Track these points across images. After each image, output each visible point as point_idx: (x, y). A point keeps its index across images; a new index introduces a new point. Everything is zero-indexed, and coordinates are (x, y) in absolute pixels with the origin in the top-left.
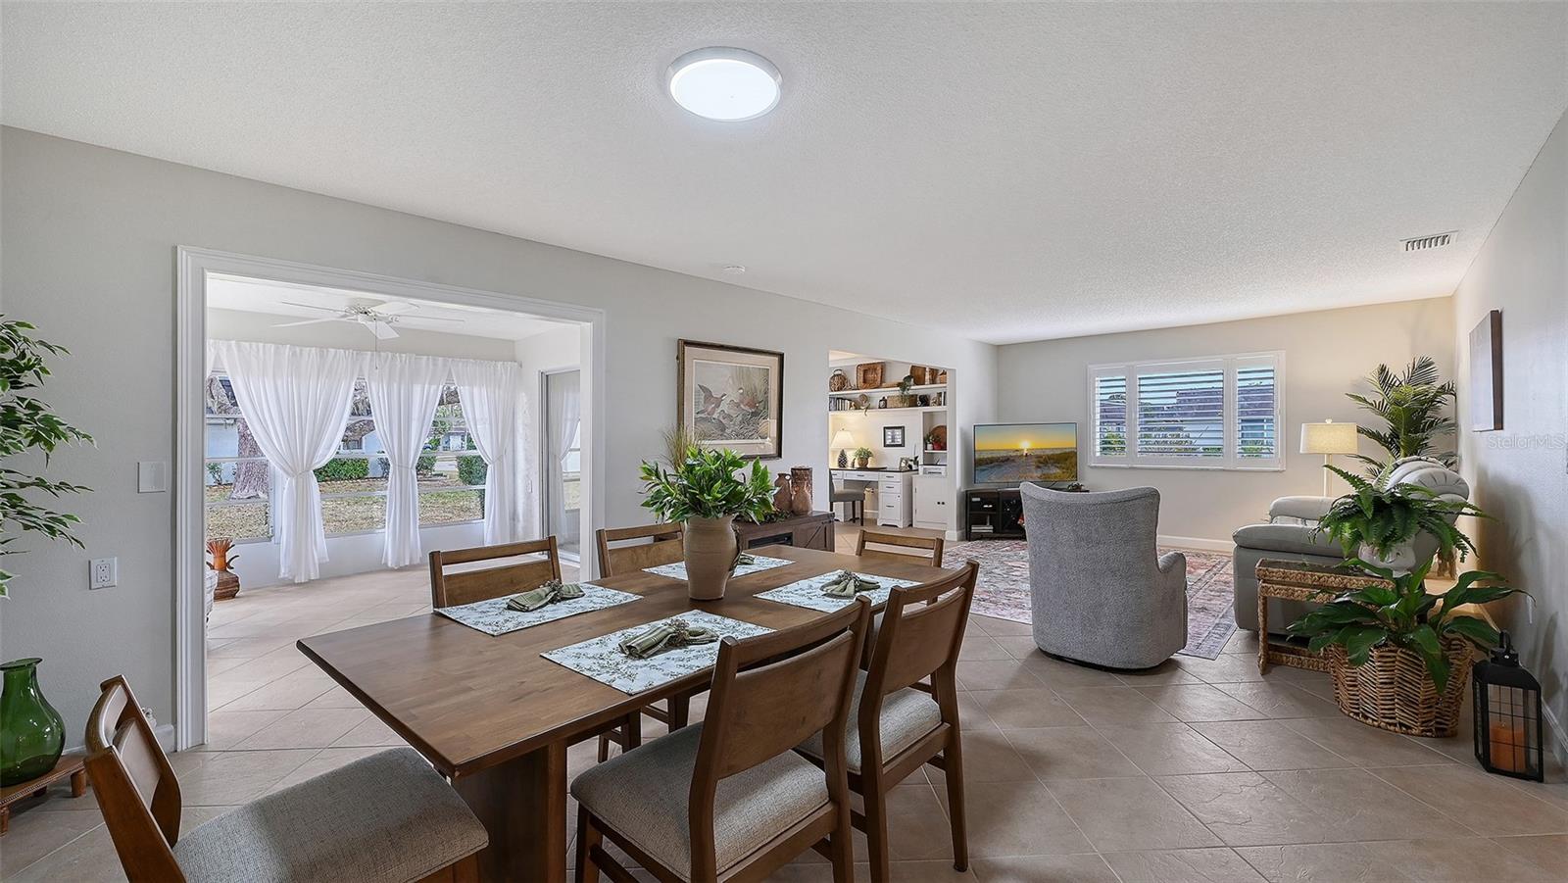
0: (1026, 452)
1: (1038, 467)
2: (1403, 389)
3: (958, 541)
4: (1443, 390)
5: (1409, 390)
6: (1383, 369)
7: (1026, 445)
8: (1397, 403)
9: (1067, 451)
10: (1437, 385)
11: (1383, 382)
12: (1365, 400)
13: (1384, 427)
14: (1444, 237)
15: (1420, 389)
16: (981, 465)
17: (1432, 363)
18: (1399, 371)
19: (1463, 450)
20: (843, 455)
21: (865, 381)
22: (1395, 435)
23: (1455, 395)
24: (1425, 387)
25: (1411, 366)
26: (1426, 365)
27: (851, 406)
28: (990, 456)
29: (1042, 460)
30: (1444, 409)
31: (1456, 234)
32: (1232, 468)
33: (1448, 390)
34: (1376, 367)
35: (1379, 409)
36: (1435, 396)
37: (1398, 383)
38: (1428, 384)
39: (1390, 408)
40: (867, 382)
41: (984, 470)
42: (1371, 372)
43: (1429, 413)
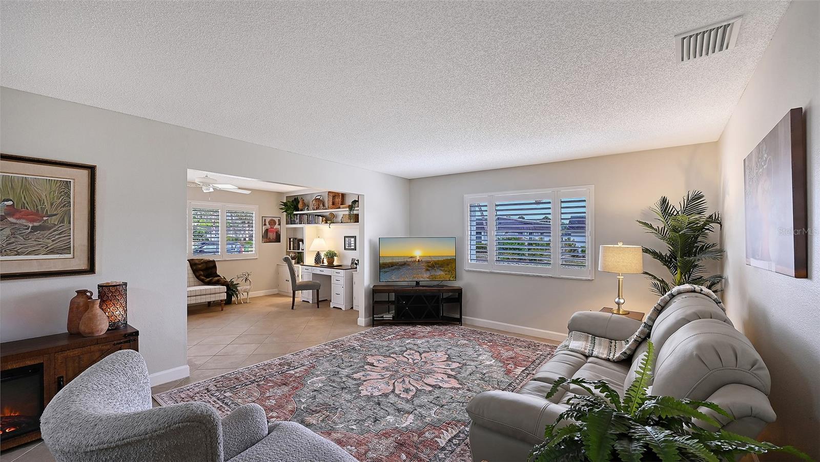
0: (418, 258)
1: (427, 270)
2: (679, 218)
3: (365, 326)
4: (711, 219)
5: (686, 219)
6: (664, 201)
7: (418, 253)
8: (675, 230)
9: (449, 258)
10: (707, 214)
11: (665, 211)
12: (651, 227)
13: (665, 249)
14: (726, 27)
15: (693, 218)
16: (384, 268)
17: (702, 196)
18: (677, 202)
19: (730, 272)
20: (318, 255)
21: (333, 204)
22: (673, 256)
23: (720, 223)
24: (697, 216)
25: (686, 198)
26: (698, 197)
27: (323, 221)
28: (390, 261)
29: (430, 264)
30: (711, 236)
31: (740, 20)
32: (557, 276)
33: (716, 219)
34: (658, 199)
35: (660, 233)
36: (705, 224)
37: (676, 212)
38: (699, 213)
39: (670, 234)
40: (334, 205)
41: (386, 272)
42: (654, 203)
43: (699, 239)
